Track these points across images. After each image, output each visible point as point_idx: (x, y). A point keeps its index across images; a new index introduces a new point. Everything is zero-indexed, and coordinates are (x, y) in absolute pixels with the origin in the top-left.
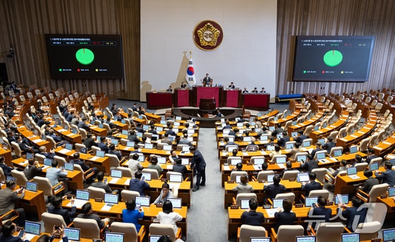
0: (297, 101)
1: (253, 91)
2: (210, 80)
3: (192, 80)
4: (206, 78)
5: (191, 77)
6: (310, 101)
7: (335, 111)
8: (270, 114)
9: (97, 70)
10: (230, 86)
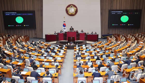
0: (110, 37)
1: (91, 33)
2: (73, 29)
3: (65, 29)
4: (71, 28)
5: (65, 28)
6: (115, 37)
7: (125, 41)
8: (98, 43)
9: (24, 26)
10: (81, 31)
